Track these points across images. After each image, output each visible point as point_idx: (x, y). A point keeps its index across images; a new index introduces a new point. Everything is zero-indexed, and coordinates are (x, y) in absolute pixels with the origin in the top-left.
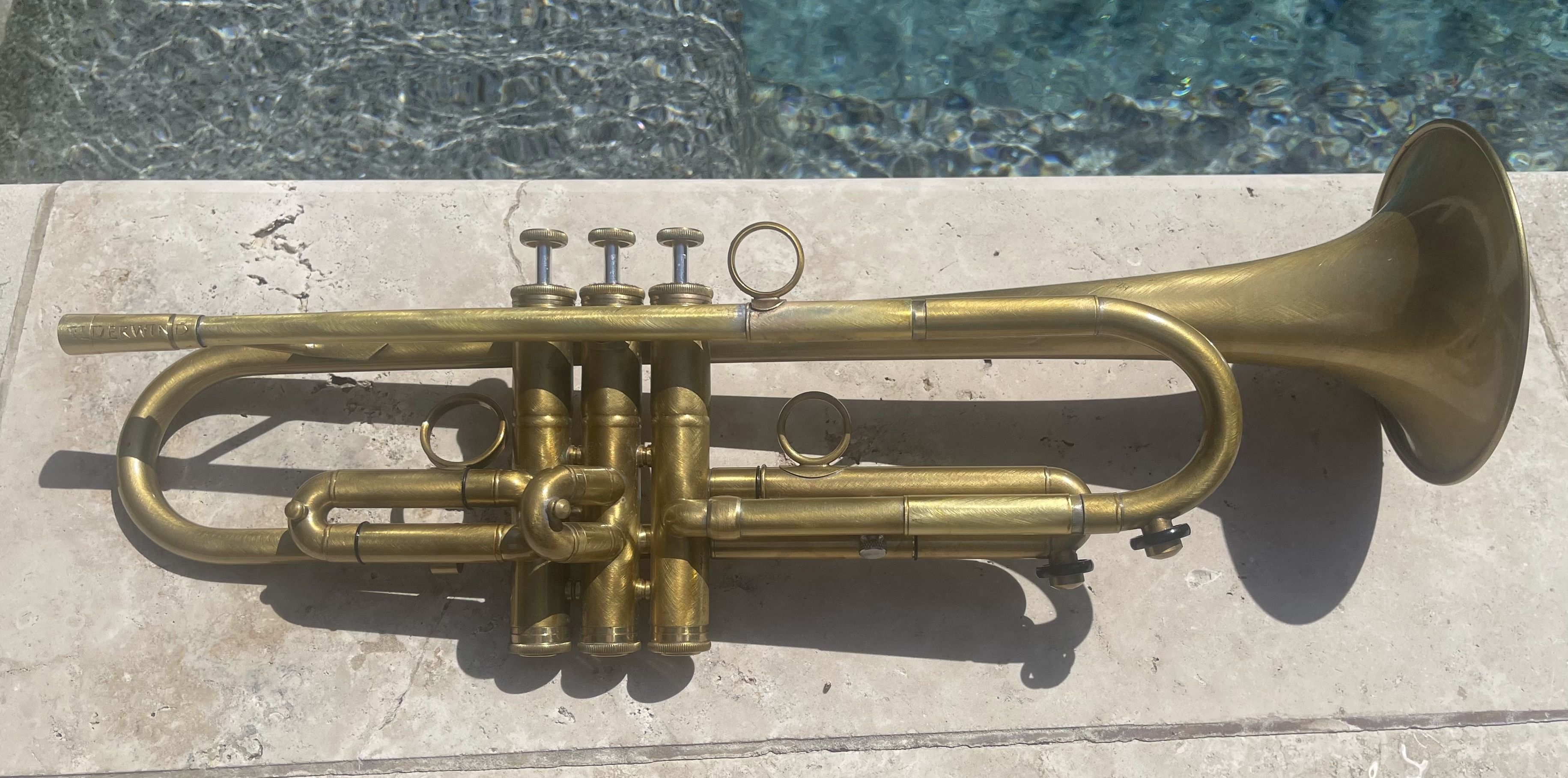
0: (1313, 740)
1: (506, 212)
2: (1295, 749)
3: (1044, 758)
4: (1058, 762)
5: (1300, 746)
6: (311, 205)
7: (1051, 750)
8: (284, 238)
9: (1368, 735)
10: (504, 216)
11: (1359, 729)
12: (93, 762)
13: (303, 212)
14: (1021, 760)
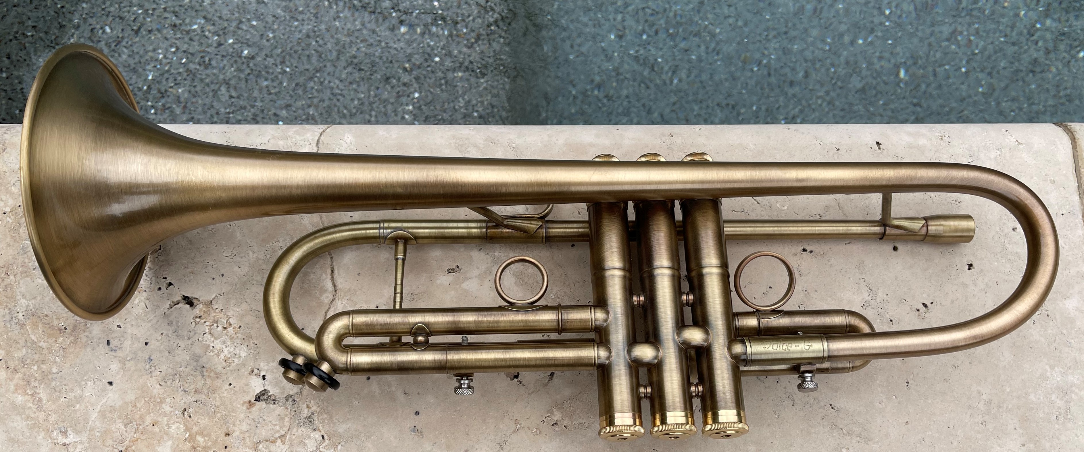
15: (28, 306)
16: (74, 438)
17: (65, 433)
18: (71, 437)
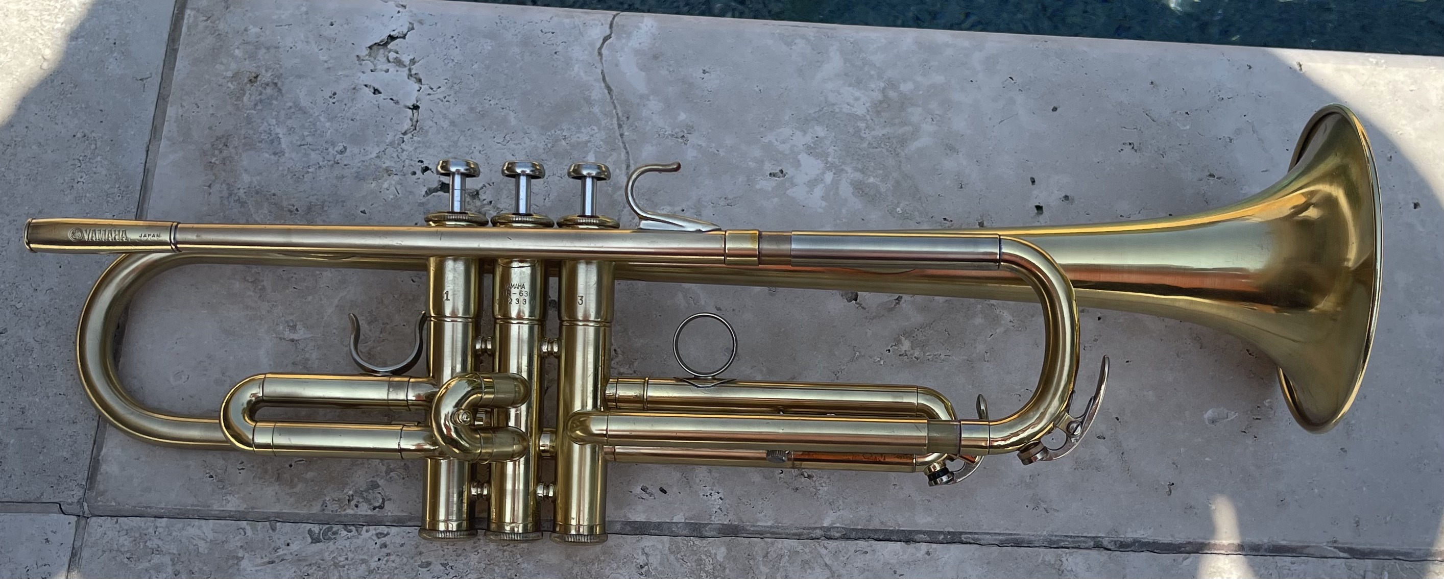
0: (1306, 563)
1: (601, 41)
2: (1289, 570)
3: (1064, 559)
4: (1076, 564)
5: (1293, 567)
6: (421, 22)
7: (1071, 554)
8: (397, 53)
9: (1355, 562)
10: (598, 45)
11: (1349, 557)
12: (241, 501)
13: (413, 29)
14: (1044, 561)
15: (251, 182)
16: (305, 334)
17: (293, 328)
18: (301, 332)
